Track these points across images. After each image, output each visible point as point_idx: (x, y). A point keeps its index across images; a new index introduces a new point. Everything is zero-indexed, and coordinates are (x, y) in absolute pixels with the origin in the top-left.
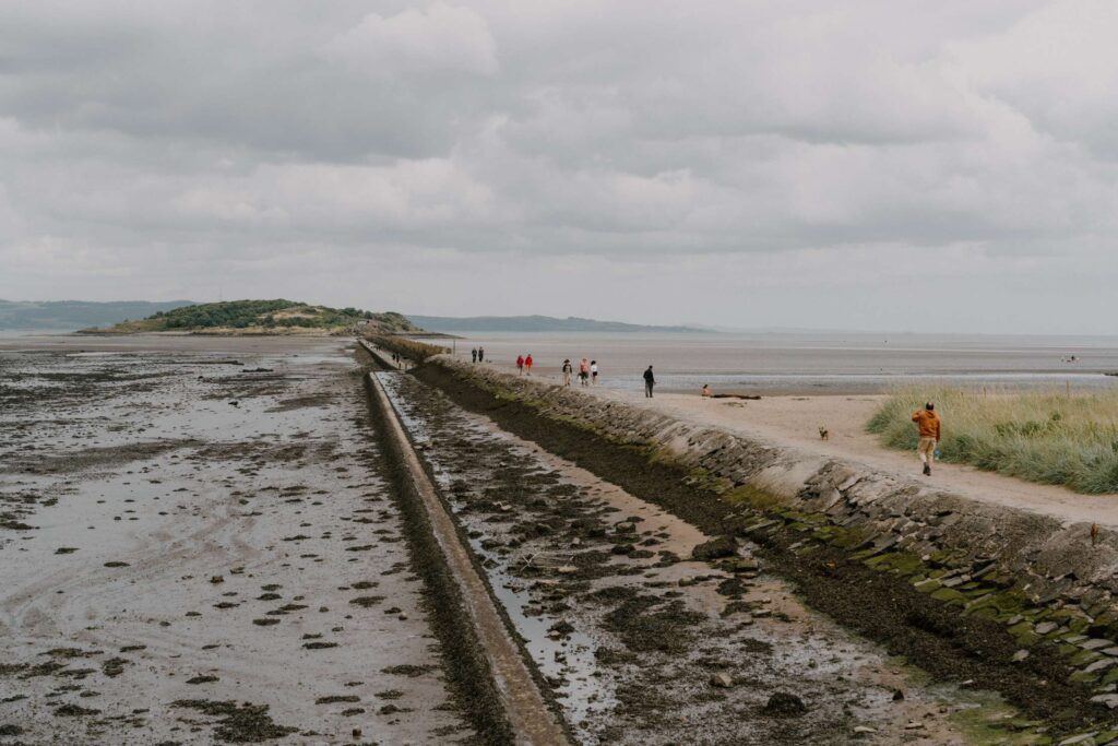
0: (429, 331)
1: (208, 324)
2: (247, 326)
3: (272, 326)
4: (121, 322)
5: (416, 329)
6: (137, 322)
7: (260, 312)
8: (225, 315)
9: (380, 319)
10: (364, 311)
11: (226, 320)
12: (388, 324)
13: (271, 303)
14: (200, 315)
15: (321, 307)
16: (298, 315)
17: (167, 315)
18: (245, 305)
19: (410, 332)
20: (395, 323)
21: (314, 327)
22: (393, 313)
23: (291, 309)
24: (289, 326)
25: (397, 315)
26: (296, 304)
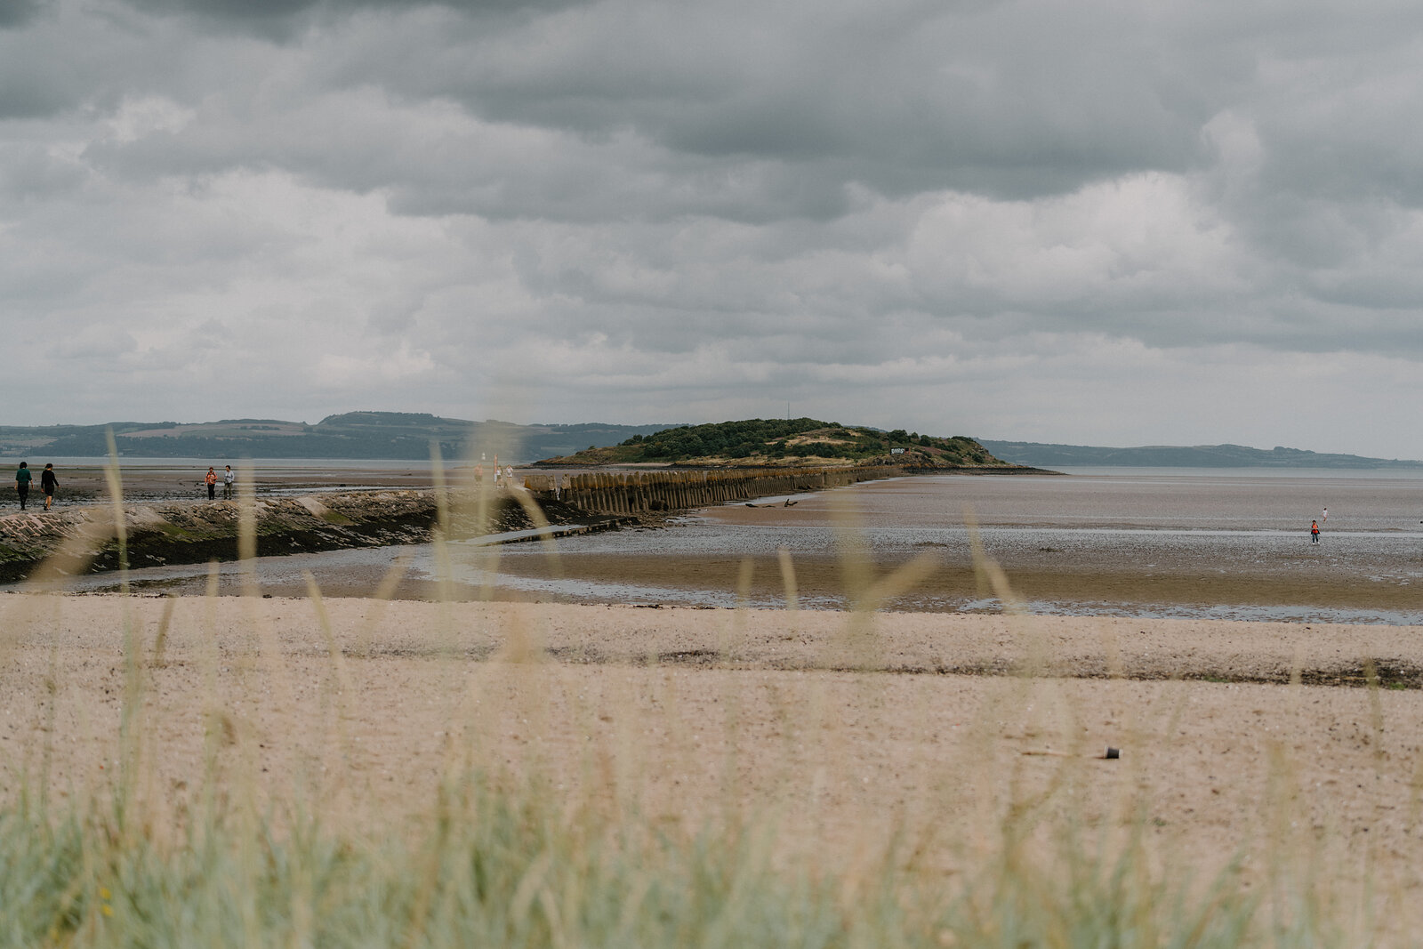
0: (1013, 464)
1: (698, 453)
2: (748, 455)
3: (780, 456)
4: (584, 448)
5: (995, 461)
6: (605, 449)
7: (771, 437)
8: (724, 441)
9: (942, 447)
10: (920, 435)
11: (721, 447)
12: (953, 454)
13: (790, 423)
14: (690, 440)
15: (861, 430)
16: (823, 440)
17: (648, 439)
18: (753, 426)
19: (985, 466)
20: (963, 452)
21: (838, 457)
22: (961, 438)
23: (814, 432)
24: (803, 455)
25: (968, 441)
26: (825, 425)
